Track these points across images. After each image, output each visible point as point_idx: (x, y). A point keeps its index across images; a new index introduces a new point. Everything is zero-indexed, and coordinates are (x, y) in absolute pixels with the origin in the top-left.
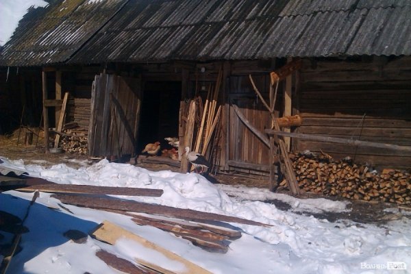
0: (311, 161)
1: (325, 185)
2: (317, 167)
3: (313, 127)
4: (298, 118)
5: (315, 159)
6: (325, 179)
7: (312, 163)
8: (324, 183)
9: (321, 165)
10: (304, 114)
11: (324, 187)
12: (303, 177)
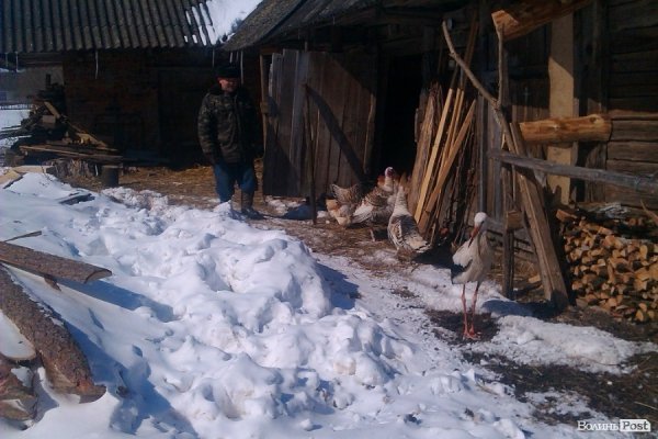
0: (603, 230)
1: (625, 293)
2: (613, 248)
3: (631, 144)
4: (597, 123)
5: (611, 228)
6: (626, 280)
7: (604, 236)
8: (621, 290)
9: (619, 242)
10: (615, 113)
11: (620, 298)
12: (584, 268)
